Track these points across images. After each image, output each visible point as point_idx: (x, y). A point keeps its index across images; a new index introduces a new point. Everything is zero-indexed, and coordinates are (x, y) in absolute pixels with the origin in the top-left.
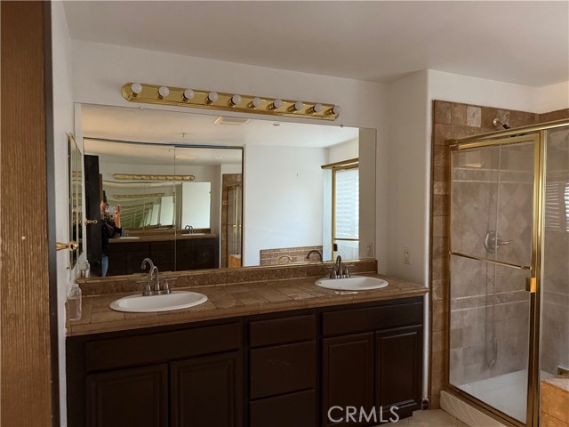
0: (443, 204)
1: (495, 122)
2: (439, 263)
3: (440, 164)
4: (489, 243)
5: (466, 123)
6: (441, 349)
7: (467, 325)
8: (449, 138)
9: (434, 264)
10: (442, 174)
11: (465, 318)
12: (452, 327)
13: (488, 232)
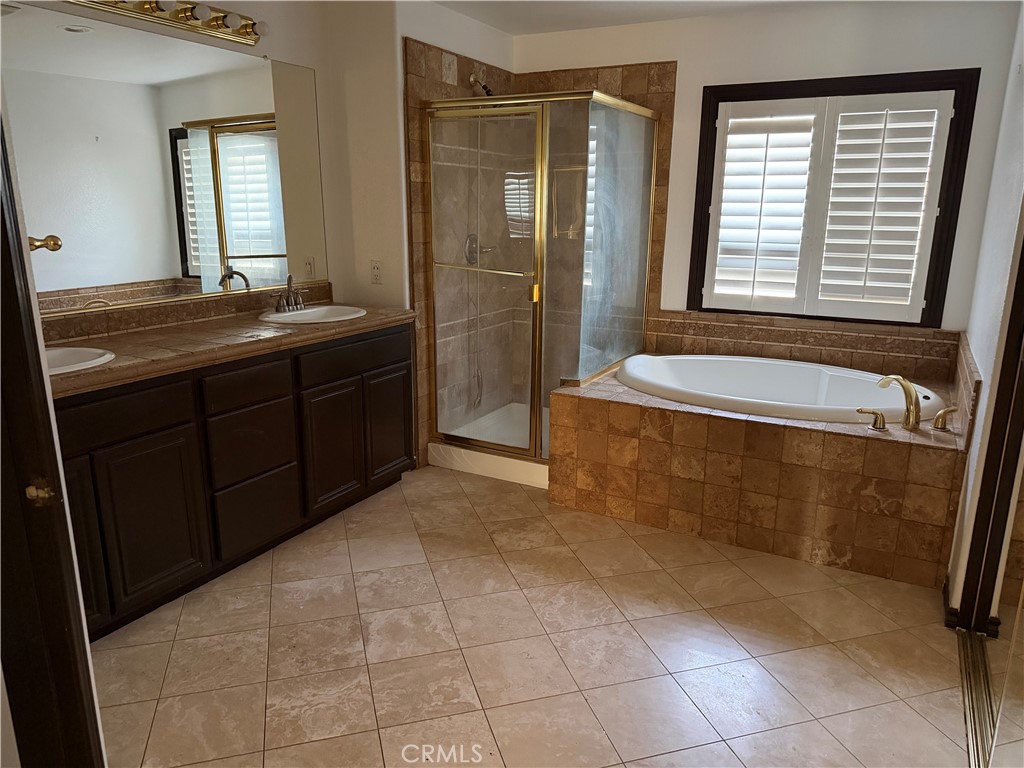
0: (420, 197)
1: (472, 79)
2: (420, 279)
3: (415, 136)
4: (470, 252)
5: (442, 77)
6: (426, 392)
7: (451, 358)
8: (424, 99)
9: (415, 281)
10: (418, 151)
11: (450, 349)
12: (439, 363)
13: (469, 236)
